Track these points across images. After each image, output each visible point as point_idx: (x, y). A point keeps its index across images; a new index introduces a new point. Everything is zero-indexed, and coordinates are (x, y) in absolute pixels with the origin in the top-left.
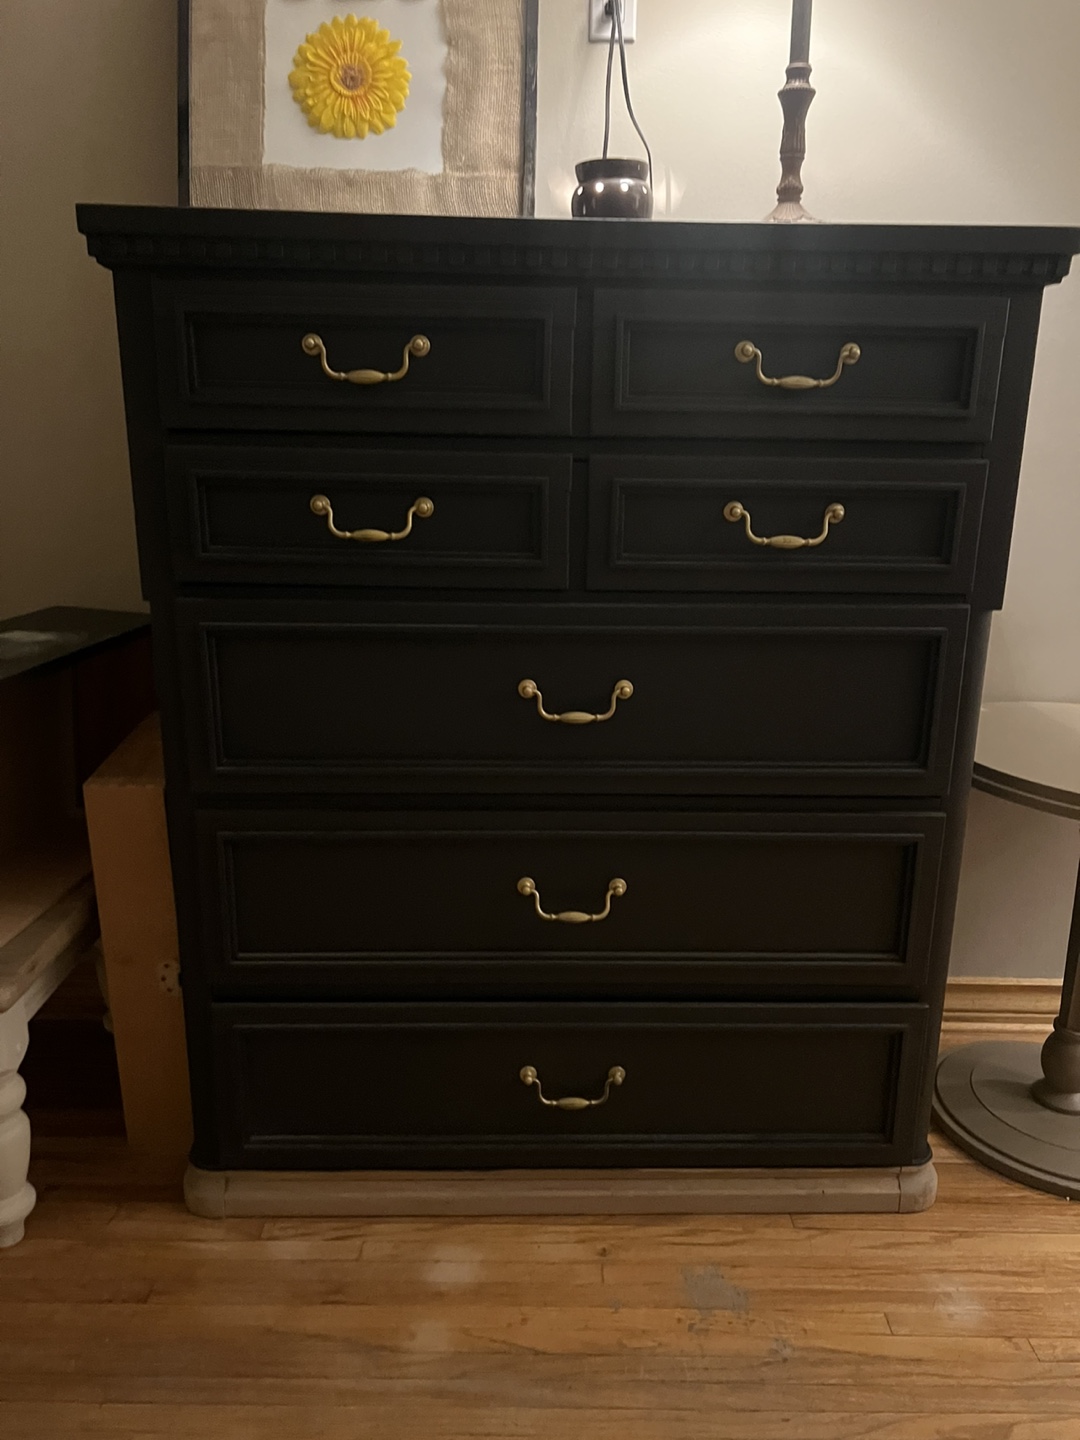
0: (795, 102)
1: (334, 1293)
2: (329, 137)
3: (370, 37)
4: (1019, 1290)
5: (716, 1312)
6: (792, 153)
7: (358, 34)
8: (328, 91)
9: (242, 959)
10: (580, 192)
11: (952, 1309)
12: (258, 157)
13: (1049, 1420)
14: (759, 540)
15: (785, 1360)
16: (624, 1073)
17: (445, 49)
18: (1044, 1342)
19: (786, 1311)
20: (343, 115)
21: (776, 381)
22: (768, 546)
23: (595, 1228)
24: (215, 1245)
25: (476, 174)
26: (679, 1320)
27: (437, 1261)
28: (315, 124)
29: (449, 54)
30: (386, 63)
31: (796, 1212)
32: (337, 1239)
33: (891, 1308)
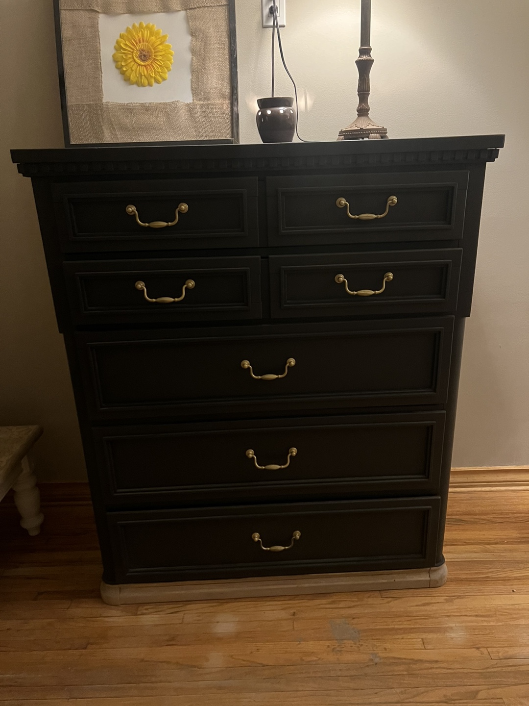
0: (364, 66)
1: (172, 641)
2: (135, 86)
3: (152, 34)
4: (484, 624)
5: (345, 641)
6: (363, 91)
7: (146, 32)
8: (133, 63)
9: (119, 493)
10: (260, 114)
11: (453, 635)
12: (100, 99)
13: (495, 688)
14: (352, 292)
15: (376, 664)
16: (300, 534)
17: (189, 38)
18: (495, 650)
19: (377, 639)
20: (141, 75)
21: (357, 217)
22: (357, 295)
23: (289, 602)
24: (116, 618)
25: (209, 102)
26: (328, 646)
27: (218, 622)
28: (127, 80)
29: (192, 41)
30: (161, 47)
31: (382, 590)
32: (172, 613)
33: (424, 636)
